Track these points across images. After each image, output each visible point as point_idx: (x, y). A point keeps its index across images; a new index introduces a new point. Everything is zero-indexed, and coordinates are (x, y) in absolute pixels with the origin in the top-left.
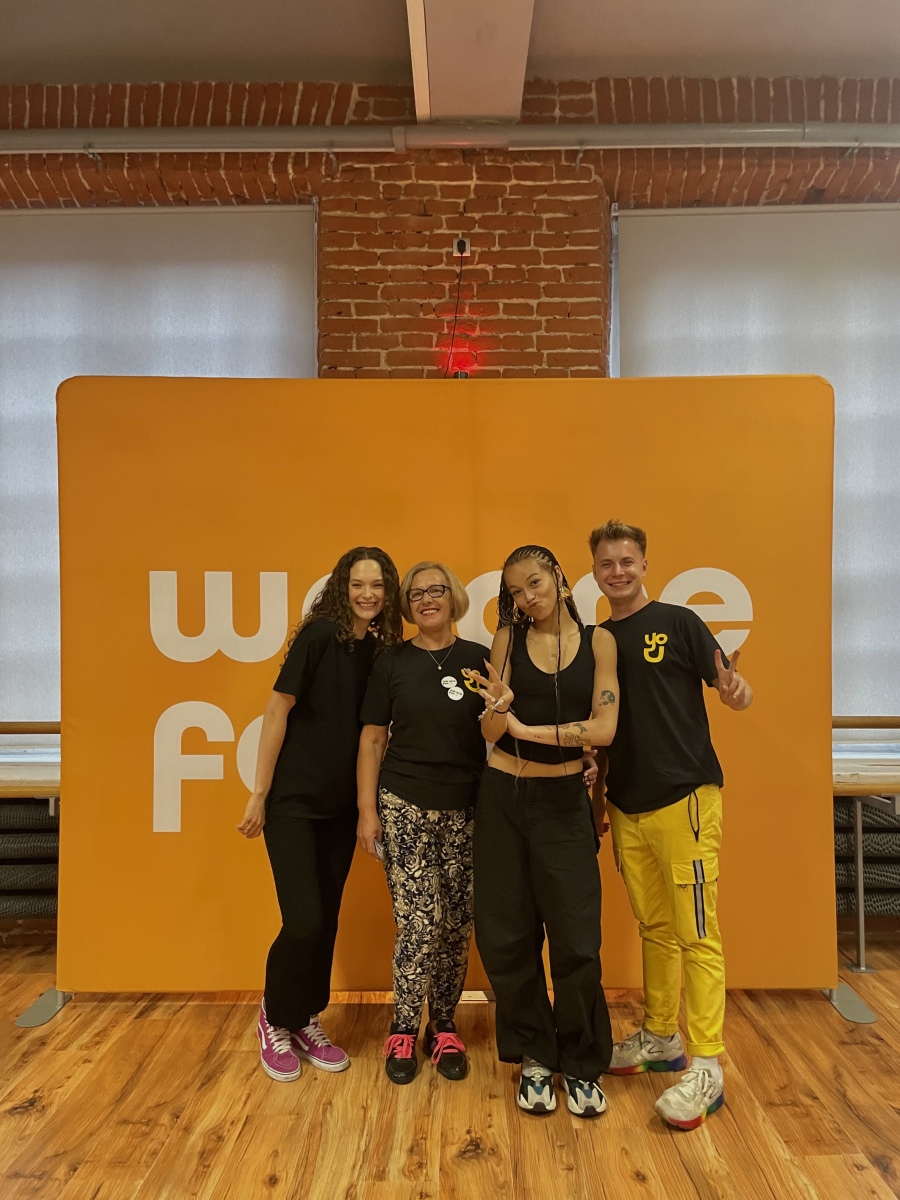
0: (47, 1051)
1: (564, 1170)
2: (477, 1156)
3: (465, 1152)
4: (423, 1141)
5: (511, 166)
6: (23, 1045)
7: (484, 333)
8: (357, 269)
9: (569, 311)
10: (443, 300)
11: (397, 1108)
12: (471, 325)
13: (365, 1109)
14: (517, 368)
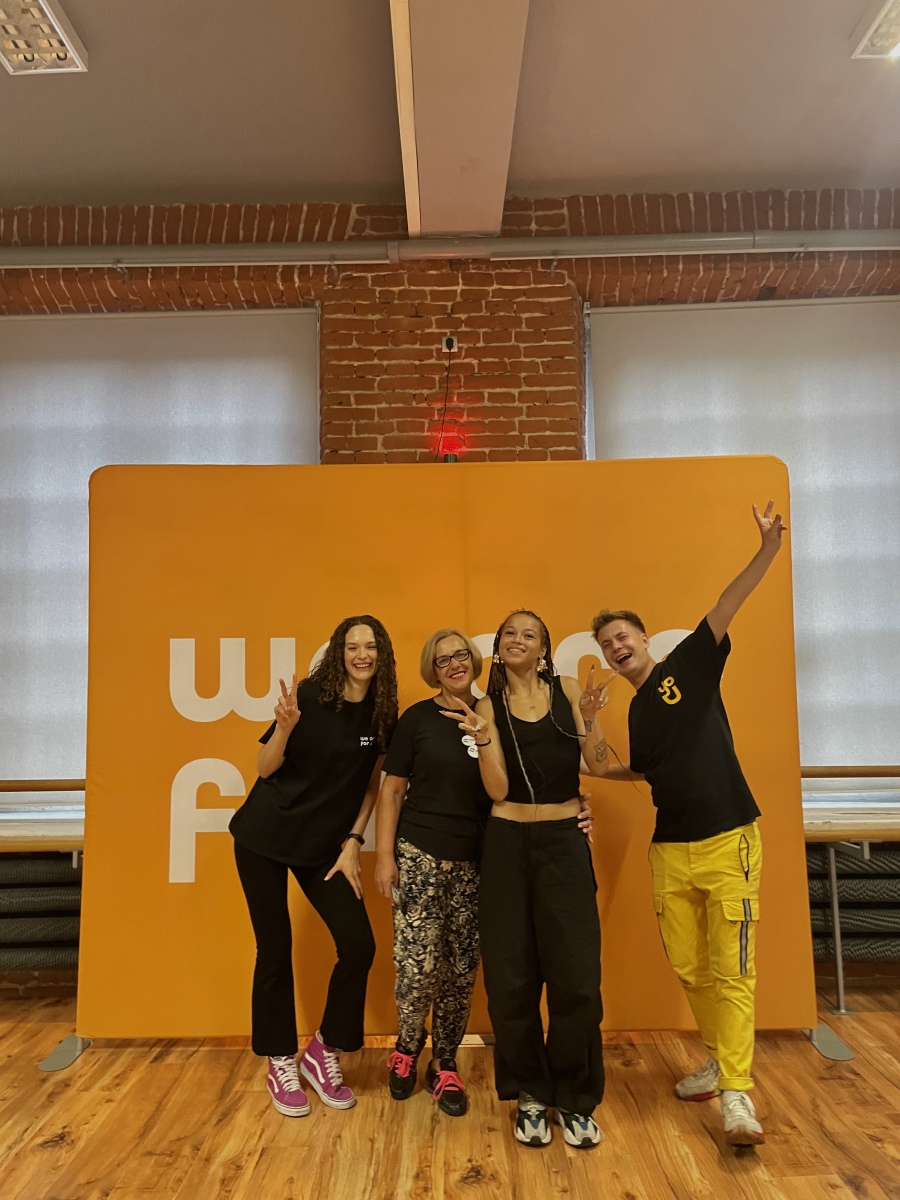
0: (71, 1092)
1: (559, 1192)
2: (478, 1181)
3: (467, 1178)
4: (428, 1169)
5: (493, 273)
6: (48, 1087)
7: (471, 419)
8: (356, 364)
9: (546, 398)
10: (434, 391)
11: (402, 1141)
12: (459, 412)
13: (372, 1141)
14: (501, 449)
